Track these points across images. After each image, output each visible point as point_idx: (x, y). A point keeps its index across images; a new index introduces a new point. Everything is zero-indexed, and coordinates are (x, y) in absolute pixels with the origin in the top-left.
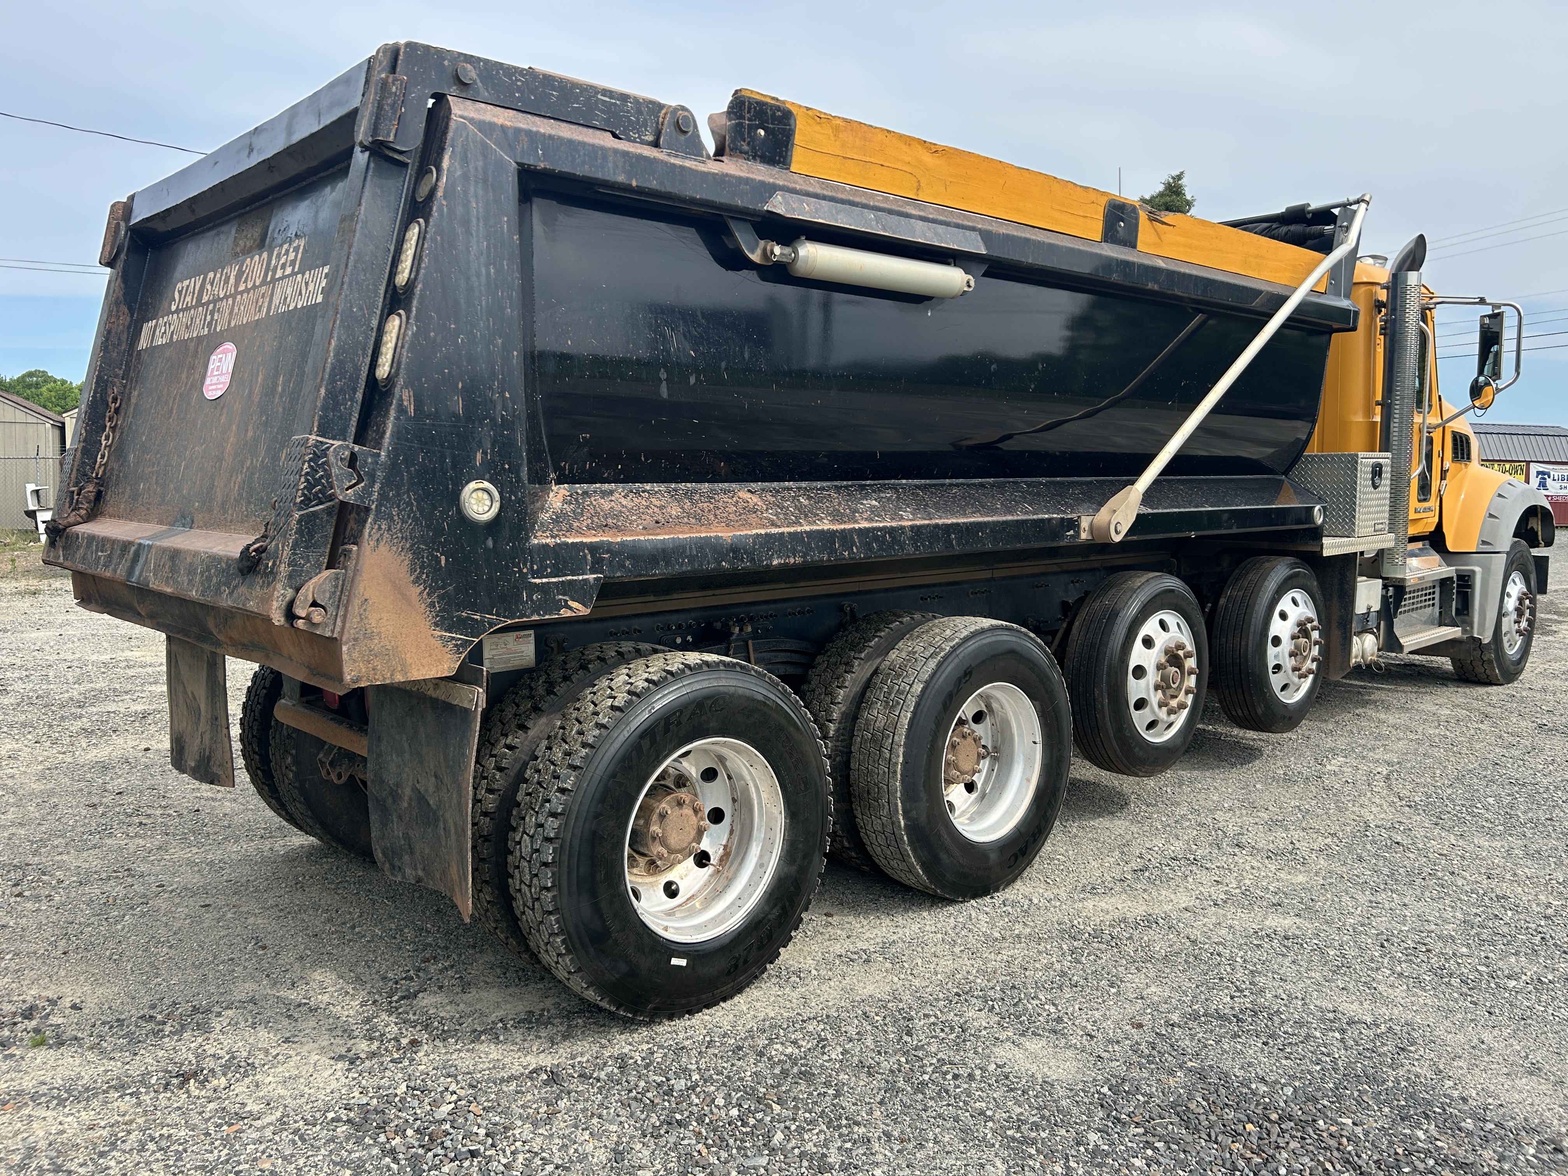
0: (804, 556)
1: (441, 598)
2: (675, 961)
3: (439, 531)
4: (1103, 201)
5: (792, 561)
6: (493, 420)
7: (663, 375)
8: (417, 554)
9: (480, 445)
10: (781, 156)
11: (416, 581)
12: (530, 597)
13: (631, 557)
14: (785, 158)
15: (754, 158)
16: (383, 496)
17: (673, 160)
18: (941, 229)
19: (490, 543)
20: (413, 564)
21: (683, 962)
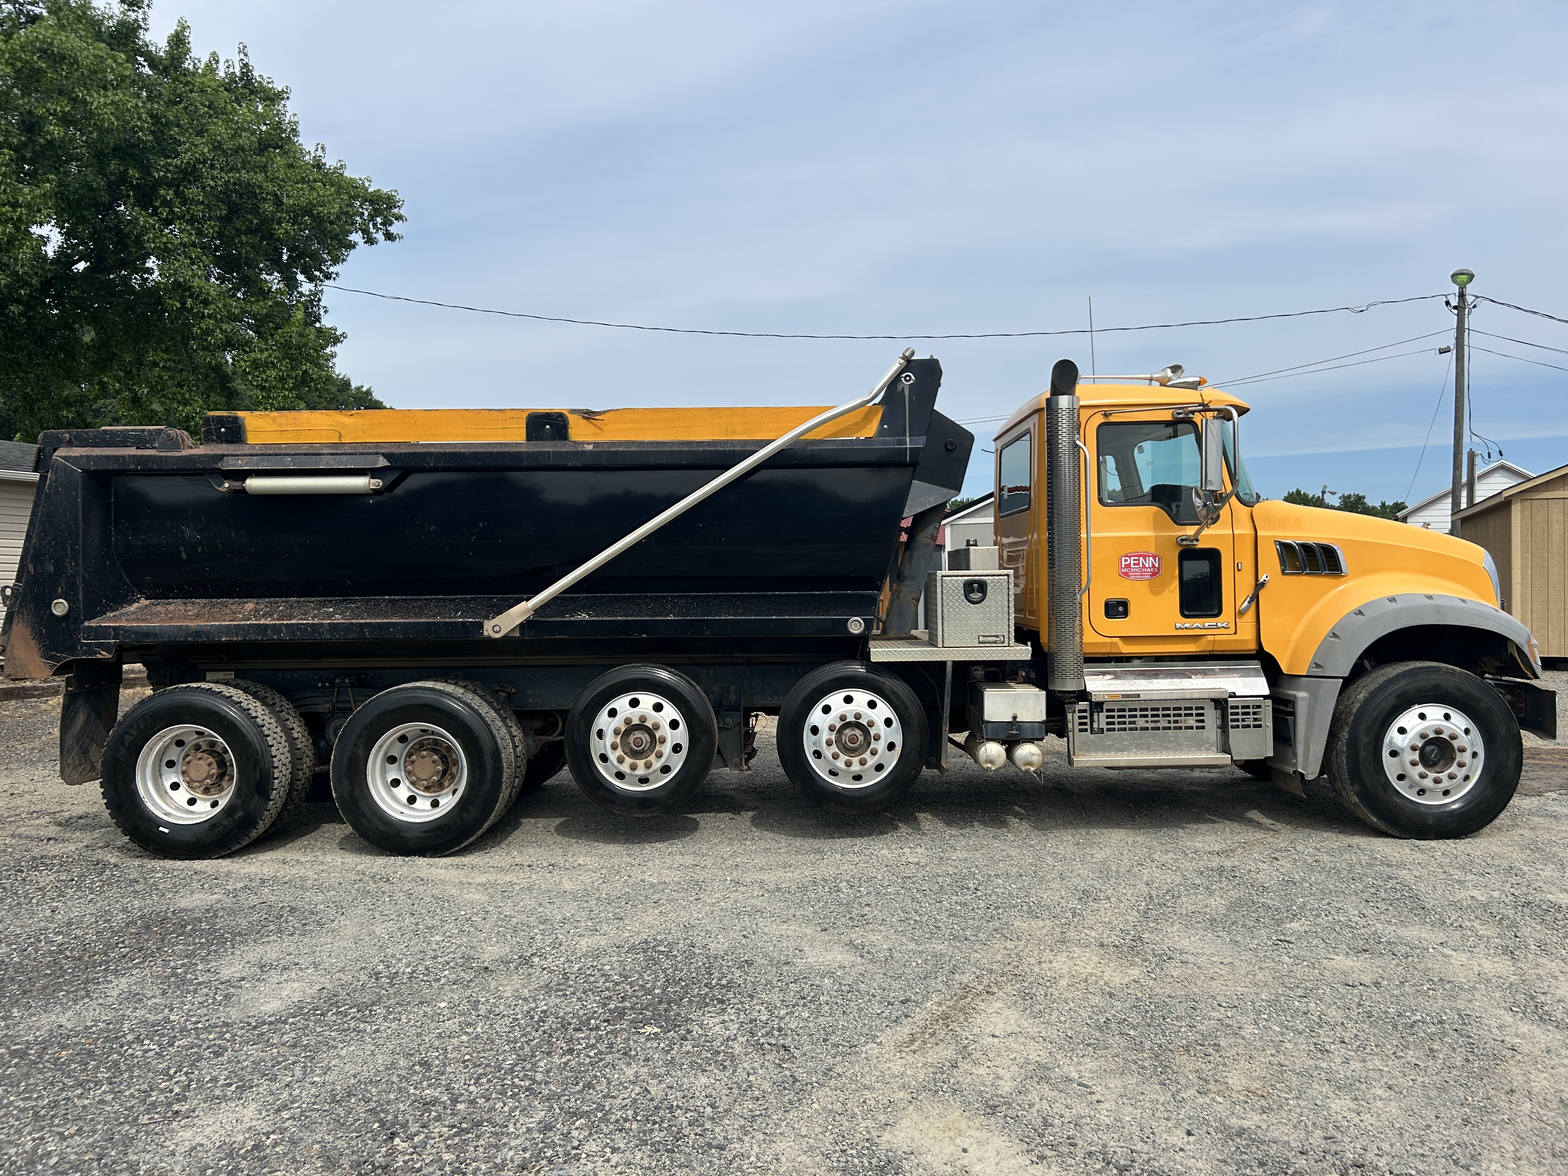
0: (244, 636)
1: (44, 646)
2: (161, 829)
3: (43, 619)
4: (525, 415)
5: (235, 639)
6: (66, 574)
7: (182, 548)
8: (34, 628)
9: (60, 585)
10: (237, 438)
11: (33, 639)
12: (81, 648)
13: (135, 633)
14: (240, 438)
15: (221, 442)
16: (21, 606)
17: (161, 454)
18: (345, 458)
19: (64, 625)
20: (32, 631)
21: (167, 831)
